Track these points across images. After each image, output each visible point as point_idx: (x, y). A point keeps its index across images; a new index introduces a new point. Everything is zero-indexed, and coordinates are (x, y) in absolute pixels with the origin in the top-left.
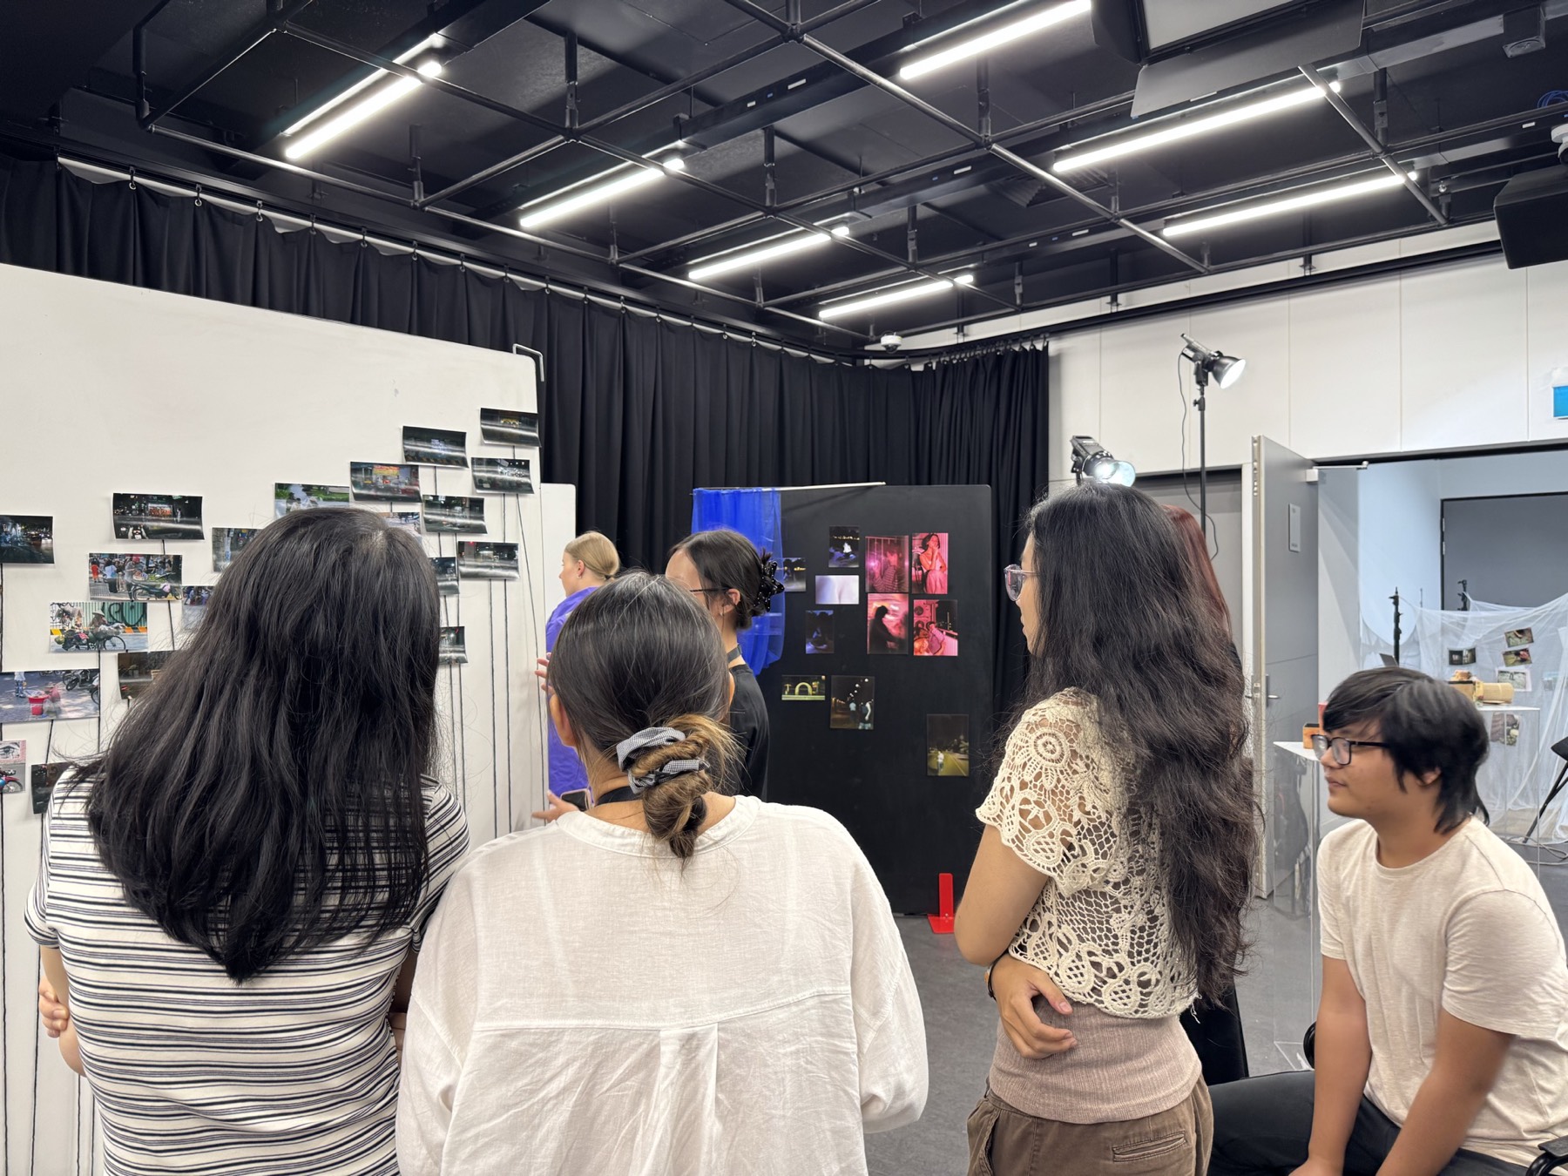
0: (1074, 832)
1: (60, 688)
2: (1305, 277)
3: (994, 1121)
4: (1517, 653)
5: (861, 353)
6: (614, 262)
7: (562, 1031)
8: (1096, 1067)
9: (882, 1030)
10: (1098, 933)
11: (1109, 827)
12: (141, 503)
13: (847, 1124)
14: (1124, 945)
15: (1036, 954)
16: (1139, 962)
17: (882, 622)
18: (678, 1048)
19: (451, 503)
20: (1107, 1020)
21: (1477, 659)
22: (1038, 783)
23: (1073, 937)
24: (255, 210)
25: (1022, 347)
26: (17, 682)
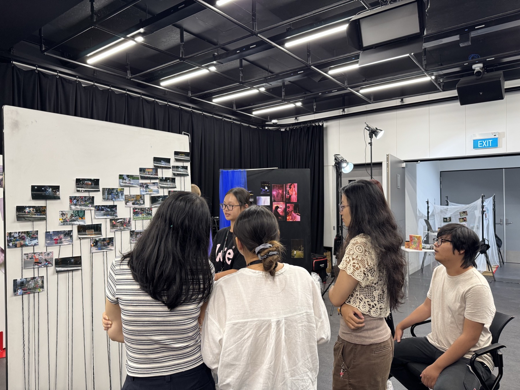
0: (366, 271)
1: (62, 236)
2: (401, 105)
3: (343, 346)
4: (463, 219)
5: (264, 125)
6: (190, 96)
7: (247, 322)
8: (369, 330)
9: (322, 322)
10: (370, 296)
11: (374, 269)
12: (83, 181)
13: (313, 345)
14: (376, 299)
15: (353, 303)
16: (380, 303)
17: (277, 211)
18: (276, 324)
19: (167, 179)
20: (372, 318)
21: (452, 220)
22: (357, 258)
23: (363, 298)
24: (76, 79)
25: (315, 124)
26: (51, 234)
